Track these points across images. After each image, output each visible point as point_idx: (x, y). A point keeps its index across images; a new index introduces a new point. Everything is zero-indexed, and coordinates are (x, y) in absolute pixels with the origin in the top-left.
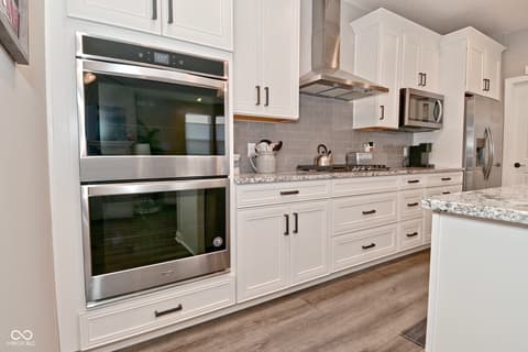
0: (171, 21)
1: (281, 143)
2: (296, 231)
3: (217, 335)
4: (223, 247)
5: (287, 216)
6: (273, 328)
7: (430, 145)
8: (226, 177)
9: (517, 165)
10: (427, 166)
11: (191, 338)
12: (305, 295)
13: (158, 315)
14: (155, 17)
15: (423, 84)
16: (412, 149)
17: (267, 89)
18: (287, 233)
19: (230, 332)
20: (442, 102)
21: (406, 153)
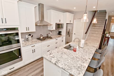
0: (6, 23)
1: (33, 35)
2: (35, 52)
3: (21, 70)
4: (21, 57)
5: (33, 50)
6: (30, 67)
7: (61, 32)
8: (20, 46)
9: (75, 34)
10: (61, 35)
11: (16, 71)
12: (37, 61)
13: (10, 69)
14: (3, 23)
15: (60, 21)
16: (59, 32)
17: (28, 28)
18: (33, 53)
19: (23, 69)
20: (63, 25)
21: (58, 32)
